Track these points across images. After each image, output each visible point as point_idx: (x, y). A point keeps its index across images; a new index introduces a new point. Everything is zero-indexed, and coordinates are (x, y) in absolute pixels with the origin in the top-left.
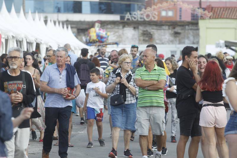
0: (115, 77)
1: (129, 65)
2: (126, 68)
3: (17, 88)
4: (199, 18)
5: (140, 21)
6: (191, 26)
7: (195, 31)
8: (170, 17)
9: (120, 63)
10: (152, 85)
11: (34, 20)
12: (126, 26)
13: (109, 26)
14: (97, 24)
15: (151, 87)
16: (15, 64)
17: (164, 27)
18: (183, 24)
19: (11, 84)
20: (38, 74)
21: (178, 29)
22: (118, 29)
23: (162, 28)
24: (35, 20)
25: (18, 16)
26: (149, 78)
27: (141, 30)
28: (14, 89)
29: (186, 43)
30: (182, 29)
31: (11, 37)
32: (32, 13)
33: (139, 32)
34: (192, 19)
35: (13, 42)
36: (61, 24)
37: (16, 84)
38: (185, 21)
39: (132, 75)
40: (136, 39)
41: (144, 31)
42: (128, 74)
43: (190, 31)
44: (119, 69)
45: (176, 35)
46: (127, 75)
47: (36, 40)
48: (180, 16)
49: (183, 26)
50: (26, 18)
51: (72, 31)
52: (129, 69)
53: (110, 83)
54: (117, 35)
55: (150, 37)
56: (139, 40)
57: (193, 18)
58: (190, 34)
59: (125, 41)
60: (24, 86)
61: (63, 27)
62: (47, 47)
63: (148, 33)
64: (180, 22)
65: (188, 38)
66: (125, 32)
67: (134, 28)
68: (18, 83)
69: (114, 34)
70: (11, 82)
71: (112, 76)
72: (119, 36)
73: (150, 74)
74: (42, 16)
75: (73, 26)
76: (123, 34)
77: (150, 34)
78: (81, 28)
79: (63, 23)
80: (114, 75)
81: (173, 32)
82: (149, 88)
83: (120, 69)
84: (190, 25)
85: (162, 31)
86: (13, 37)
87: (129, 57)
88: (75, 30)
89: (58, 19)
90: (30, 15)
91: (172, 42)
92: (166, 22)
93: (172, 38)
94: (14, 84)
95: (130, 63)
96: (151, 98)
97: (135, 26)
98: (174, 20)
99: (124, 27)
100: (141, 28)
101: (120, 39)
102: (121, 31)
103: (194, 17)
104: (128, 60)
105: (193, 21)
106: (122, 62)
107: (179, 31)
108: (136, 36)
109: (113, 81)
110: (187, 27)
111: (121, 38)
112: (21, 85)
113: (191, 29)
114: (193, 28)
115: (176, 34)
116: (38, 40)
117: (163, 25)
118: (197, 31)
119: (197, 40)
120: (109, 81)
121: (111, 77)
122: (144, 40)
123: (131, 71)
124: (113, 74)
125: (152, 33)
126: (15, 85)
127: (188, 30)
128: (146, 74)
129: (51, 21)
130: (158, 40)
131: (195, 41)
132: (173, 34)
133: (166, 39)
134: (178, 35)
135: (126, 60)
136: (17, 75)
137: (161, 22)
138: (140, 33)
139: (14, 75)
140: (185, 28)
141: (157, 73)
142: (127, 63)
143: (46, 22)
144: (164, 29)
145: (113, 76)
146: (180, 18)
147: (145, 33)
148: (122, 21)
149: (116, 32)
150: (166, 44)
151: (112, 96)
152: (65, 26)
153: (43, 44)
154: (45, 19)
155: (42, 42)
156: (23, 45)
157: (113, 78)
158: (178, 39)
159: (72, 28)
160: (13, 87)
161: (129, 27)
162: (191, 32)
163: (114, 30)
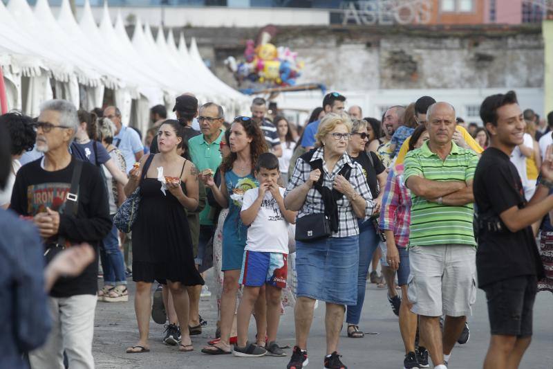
0: (307, 172)
1: (344, 141)
2: (336, 149)
3: (52, 201)
4: (545, 16)
5: (385, 27)
6: (522, 39)
7: (532, 53)
8: (464, 14)
9: (321, 134)
10: (453, 193)
11: (98, 25)
12: (347, 40)
13: (301, 41)
14: (266, 37)
15: (450, 196)
16: (43, 140)
17: (448, 42)
18: (500, 34)
19: (41, 191)
20: (192, 173)
21: (486, 48)
22: (325, 47)
23: (443, 46)
24: (102, 26)
25: (56, 16)
26: (442, 174)
27: (385, 49)
28: (45, 202)
29: (508, 83)
30: (497, 48)
31: (39, 72)
32: (92, 6)
33: (380, 56)
34: (523, 20)
35: (44, 84)
36: (171, 35)
37: (51, 190)
38: (506, 25)
39: (351, 165)
40: (373, 74)
41: (395, 53)
42: (341, 163)
43: (518, 52)
44: (319, 151)
45: (480, 63)
46: (340, 167)
47: (104, 79)
48: (493, 11)
49: (499, 38)
50: (78, 22)
51: (201, 54)
52: (342, 151)
53: (296, 185)
54: (321, 66)
55: (410, 68)
56: (382, 77)
57: (526, 16)
58: (518, 59)
59: (342, 81)
60: (70, 196)
61: (177, 45)
62: (135, 98)
63: (407, 59)
64: (493, 27)
65: (514, 71)
66: (342, 56)
67: (369, 45)
68: (58, 189)
69: (313, 62)
70: (42, 186)
71: (301, 169)
72: (328, 68)
73: (445, 165)
74: (121, 15)
75: (203, 40)
76: (338, 61)
77: (410, 60)
78: (226, 46)
79: (177, 33)
80: (305, 164)
81: (472, 56)
82: (446, 200)
83: (322, 150)
84: (519, 36)
85: (444, 52)
86: (43, 71)
87: (343, 122)
88: (209, 52)
89: (163, 23)
90: (88, 13)
91: (470, 81)
92: (455, 28)
93: (469, 72)
94: (46, 190)
95: (345, 135)
96: (451, 224)
97: (371, 40)
98: (475, 21)
99: (340, 42)
100: (386, 44)
101: (331, 76)
102: (331, 55)
103: (529, 13)
104: (342, 129)
105: (527, 25)
106: (327, 133)
107: (490, 52)
108: (374, 68)
109: (304, 181)
110: (510, 41)
111: (333, 71)
112: (63, 193)
113: (522, 47)
114: (526, 43)
115: (482, 60)
116: (109, 78)
117: (446, 37)
118: (539, 52)
119: (538, 76)
120: (294, 180)
121: (299, 170)
122: (394, 77)
123: (348, 157)
124: (303, 163)
125: (415, 59)
126: (49, 193)
127: (514, 48)
128: (433, 165)
129: (144, 27)
130: (432, 76)
131: (532, 80)
132: (472, 60)
133: (454, 72)
134: (486, 63)
135: (335, 129)
136: (57, 169)
137: (441, 28)
138: (383, 60)
139: (51, 169)
140: (507, 44)
141: (460, 161)
142: (340, 135)
143: (130, 30)
144: (447, 48)
145: (303, 167)
146: (493, 18)
147: (397, 57)
148: (336, 26)
149: (319, 57)
150: (453, 88)
151: (300, 216)
152: (182, 42)
153: (124, 90)
154: (127, 24)
155: (122, 85)
156: (70, 94)
157: (303, 172)
158: (485, 73)
159: (199, 45)
160: (45, 199)
161: (355, 43)
162: (521, 55)
163: (313, 50)
